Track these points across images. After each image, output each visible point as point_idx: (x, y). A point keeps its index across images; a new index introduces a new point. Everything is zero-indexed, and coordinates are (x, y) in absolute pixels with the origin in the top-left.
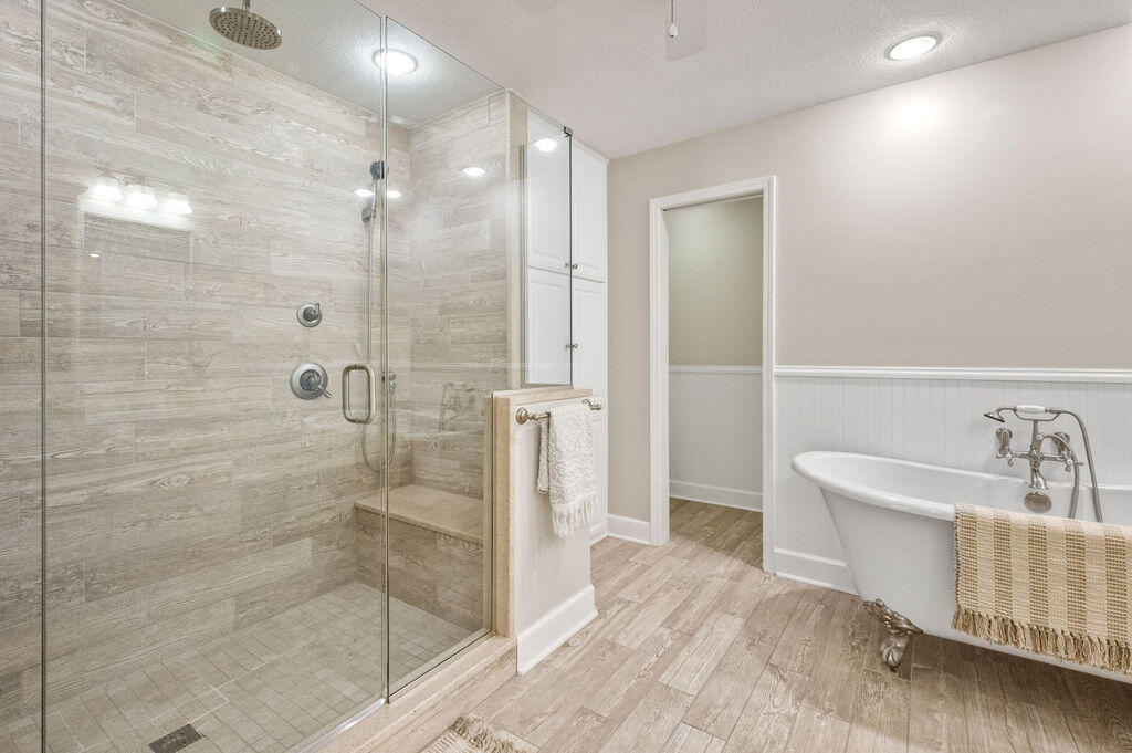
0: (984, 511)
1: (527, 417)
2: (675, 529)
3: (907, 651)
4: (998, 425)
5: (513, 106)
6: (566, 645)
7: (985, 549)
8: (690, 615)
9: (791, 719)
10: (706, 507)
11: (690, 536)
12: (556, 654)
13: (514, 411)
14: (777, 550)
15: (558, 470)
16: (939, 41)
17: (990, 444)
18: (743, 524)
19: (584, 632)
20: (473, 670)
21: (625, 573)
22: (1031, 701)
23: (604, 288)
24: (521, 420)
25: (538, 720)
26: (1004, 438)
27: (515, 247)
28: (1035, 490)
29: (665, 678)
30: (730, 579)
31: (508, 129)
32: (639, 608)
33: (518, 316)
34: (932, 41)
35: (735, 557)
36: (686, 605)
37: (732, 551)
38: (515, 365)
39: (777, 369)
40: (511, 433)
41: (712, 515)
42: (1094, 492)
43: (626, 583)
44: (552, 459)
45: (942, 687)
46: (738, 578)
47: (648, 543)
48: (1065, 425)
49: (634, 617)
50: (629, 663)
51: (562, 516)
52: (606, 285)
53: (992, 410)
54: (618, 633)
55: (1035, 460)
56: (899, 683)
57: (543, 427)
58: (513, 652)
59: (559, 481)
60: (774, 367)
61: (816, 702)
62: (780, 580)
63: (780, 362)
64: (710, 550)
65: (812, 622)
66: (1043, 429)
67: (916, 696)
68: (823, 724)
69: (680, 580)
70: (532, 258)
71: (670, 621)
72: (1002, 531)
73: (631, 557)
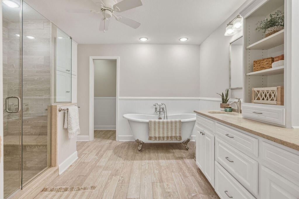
0: (153, 120)
1: (62, 110)
2: (95, 136)
3: (142, 147)
4: (155, 107)
5: (52, 26)
6: (71, 166)
7: (153, 125)
8: (102, 152)
9: (123, 163)
10: (102, 131)
11: (99, 137)
12: (69, 168)
13: (58, 108)
14: (119, 136)
15: (70, 122)
16: (147, 40)
17: (154, 110)
18: (111, 133)
19: (76, 162)
20: (48, 175)
21: (84, 148)
22: (158, 150)
23: (76, 76)
24: (60, 111)
25: (68, 181)
26: (156, 109)
27: (53, 65)
28: (160, 117)
29: (98, 165)
30: (109, 144)
31: (51, 32)
32: (89, 154)
33: (54, 83)
34: (147, 39)
35: (110, 140)
36: (100, 151)
37: (109, 138)
38: (53, 97)
39: (119, 98)
40: (57, 114)
41: (104, 132)
42: (167, 116)
43: (84, 150)
44: (68, 120)
45: (147, 151)
46: (111, 143)
47: (88, 141)
48: (163, 106)
49: (88, 156)
50: (89, 164)
51: (71, 133)
52: (77, 76)
53: (154, 104)
54: (85, 160)
55: (160, 112)
56: (141, 153)
57: (66, 113)
58: (58, 170)
59: (70, 125)
60: (119, 97)
61: (127, 159)
62: (120, 142)
63: (120, 96)
64: (104, 139)
65: (126, 148)
66: (161, 107)
67: (143, 154)
68: (129, 162)
69: (98, 146)
70: (57, 68)
71: (97, 155)
72: (155, 122)
73: (84, 144)
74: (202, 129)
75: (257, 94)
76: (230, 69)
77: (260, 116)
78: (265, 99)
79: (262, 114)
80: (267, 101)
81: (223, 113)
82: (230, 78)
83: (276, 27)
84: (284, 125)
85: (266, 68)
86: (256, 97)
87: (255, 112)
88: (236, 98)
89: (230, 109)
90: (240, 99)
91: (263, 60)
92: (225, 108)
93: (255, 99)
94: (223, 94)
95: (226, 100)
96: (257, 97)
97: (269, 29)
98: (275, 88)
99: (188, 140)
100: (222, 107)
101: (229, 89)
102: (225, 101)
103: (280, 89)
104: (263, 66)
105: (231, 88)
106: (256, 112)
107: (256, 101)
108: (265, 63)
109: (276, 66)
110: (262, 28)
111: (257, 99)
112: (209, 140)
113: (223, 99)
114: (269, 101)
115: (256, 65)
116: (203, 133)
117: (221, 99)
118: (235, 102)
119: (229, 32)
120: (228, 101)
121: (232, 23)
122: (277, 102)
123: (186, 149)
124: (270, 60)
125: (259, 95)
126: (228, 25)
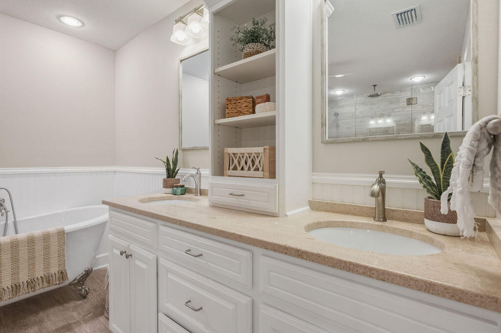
42: (15, 223)
74: (124, 243)
75: (233, 160)
76: (180, 112)
77: (241, 199)
78: (246, 168)
79: (243, 195)
80: (249, 171)
81: (170, 199)
82: (180, 128)
83: (259, 44)
84: (277, 212)
85: (244, 114)
86: (231, 164)
87: (231, 194)
88: (193, 168)
89: (183, 188)
90: (199, 169)
91: (241, 98)
92: (172, 187)
93: (229, 169)
94: (168, 160)
95: (174, 172)
96: (233, 165)
97: (250, 45)
98: (260, 150)
99: (88, 273)
100: (166, 186)
101: (180, 149)
102: (171, 173)
103: (268, 151)
104: (240, 109)
105: (183, 147)
106: (234, 193)
107: (231, 172)
108: (244, 105)
109: (262, 111)
110: (240, 41)
111: (233, 169)
112: (144, 266)
113: (168, 170)
114: (252, 172)
115: (230, 106)
116: (128, 253)
117: (163, 170)
118: (192, 176)
119: (179, 35)
120: (177, 173)
121: (184, 20)
122: (263, 174)
123: (81, 295)
124: (250, 99)
125: (236, 161)
126: (177, 21)
